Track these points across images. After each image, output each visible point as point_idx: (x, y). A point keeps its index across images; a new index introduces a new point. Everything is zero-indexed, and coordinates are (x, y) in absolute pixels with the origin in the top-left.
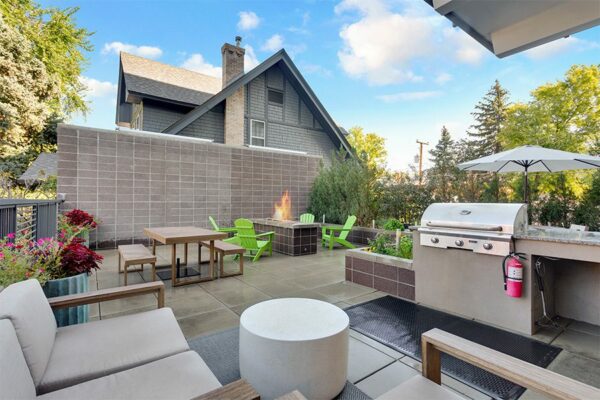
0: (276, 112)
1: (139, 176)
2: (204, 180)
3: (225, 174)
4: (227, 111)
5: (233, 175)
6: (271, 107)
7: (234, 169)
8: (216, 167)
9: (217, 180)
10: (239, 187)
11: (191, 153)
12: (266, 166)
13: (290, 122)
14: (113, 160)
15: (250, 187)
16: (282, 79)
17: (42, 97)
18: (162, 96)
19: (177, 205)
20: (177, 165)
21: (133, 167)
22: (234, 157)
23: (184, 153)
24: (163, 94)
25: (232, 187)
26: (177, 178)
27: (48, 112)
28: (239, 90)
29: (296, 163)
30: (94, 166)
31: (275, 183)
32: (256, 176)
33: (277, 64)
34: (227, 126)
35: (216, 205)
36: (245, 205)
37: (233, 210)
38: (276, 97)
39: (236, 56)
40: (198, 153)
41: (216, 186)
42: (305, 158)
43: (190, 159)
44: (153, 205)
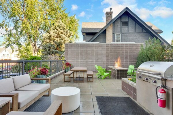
0: (125, 29)
1: (81, 54)
2: (97, 54)
3: (104, 52)
4: (107, 33)
5: (106, 52)
6: (123, 28)
7: (107, 50)
8: (101, 50)
9: (101, 54)
10: (109, 56)
11: (94, 47)
12: (118, 49)
13: (131, 32)
14: (75, 50)
15: (112, 56)
16: (127, 18)
17: (69, 37)
18: (89, 32)
19: (90, 62)
20: (90, 50)
21: (79, 52)
22: (107, 47)
23: (92, 47)
24: (90, 31)
25: (106, 56)
26: (90, 54)
27: (69, 40)
28: (110, 25)
29: (131, 47)
30: (71, 52)
31: (122, 54)
32: (114, 52)
33: (125, 13)
34: (107, 37)
35: (101, 62)
36: (111, 62)
37: (107, 63)
38: (125, 24)
39: (109, 15)
40: (96, 47)
41: (101, 56)
42: (135, 44)
43: (94, 49)
44: (84, 61)
